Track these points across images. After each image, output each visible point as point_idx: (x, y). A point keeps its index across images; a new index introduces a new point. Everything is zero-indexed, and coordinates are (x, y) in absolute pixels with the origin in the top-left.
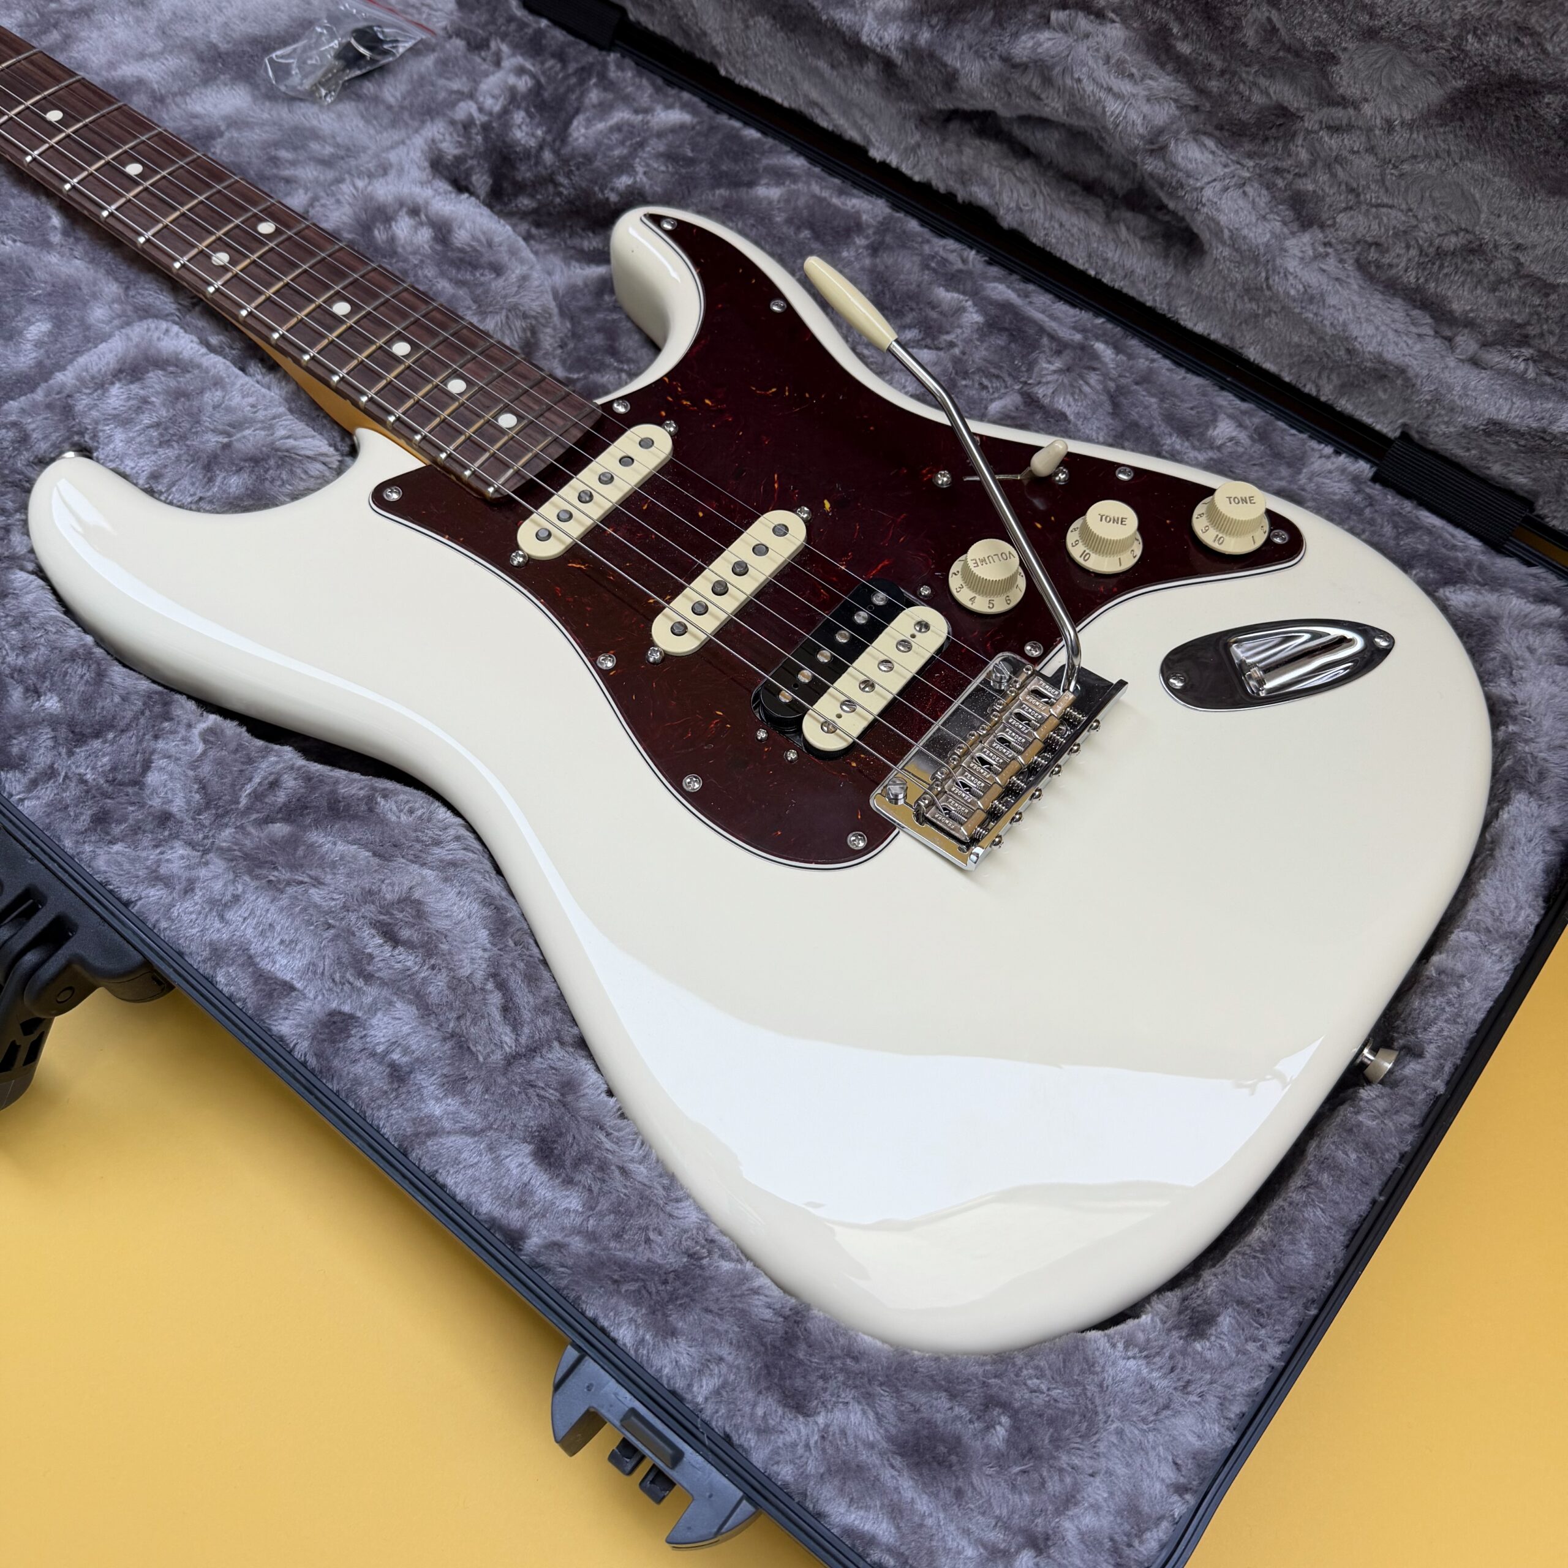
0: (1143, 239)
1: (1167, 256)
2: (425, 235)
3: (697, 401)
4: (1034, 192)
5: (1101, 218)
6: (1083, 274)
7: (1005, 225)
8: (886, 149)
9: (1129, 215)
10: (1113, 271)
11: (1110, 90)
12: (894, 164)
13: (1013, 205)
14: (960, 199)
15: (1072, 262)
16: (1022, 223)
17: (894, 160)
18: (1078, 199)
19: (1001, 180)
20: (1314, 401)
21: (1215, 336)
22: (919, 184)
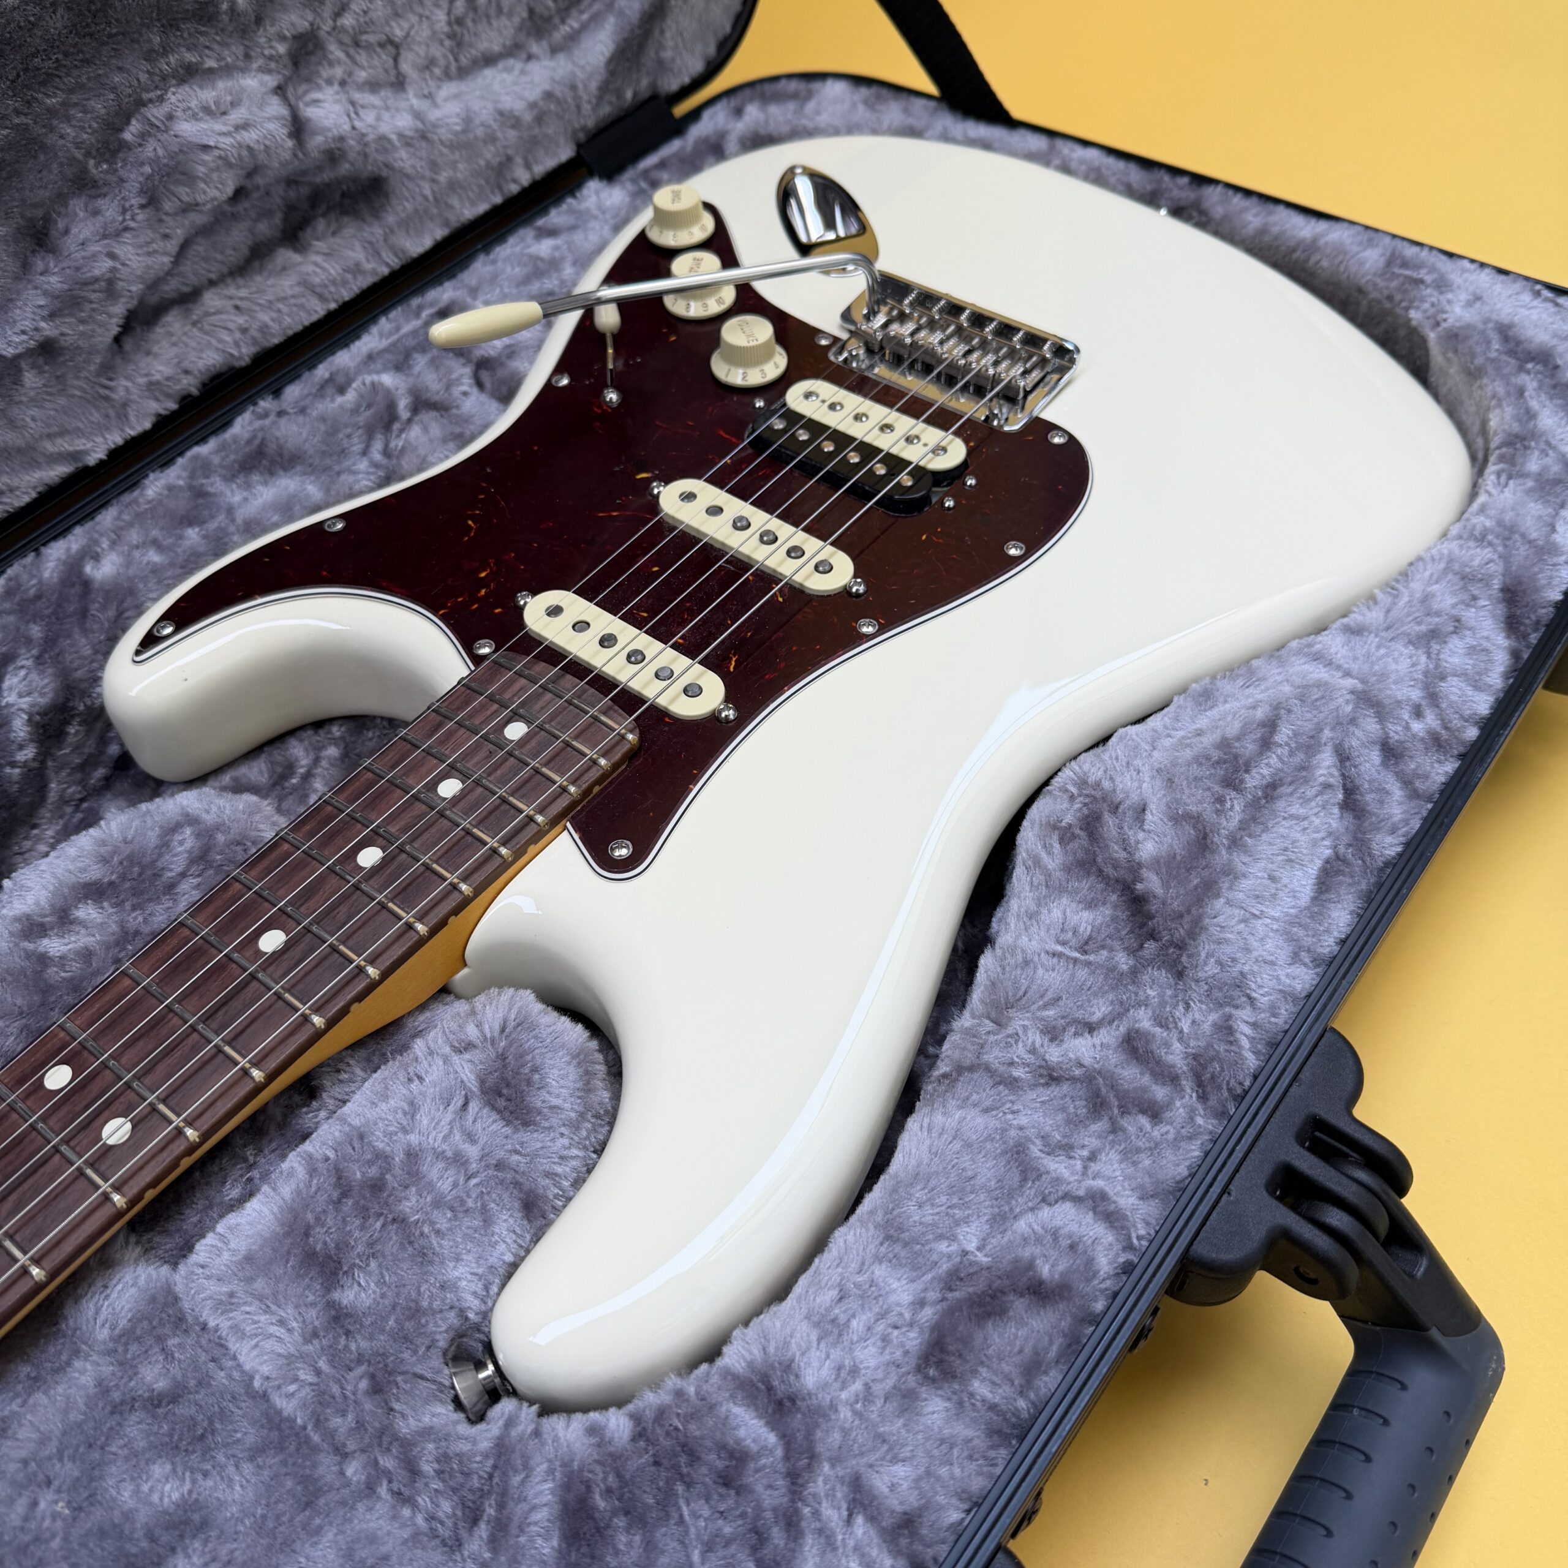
0: (334, 234)
1: (364, 220)
2: (87, 912)
3: (483, 583)
4: (237, 308)
5: (296, 258)
6: (330, 316)
7: (245, 361)
8: (99, 440)
9: (309, 231)
10: (345, 283)
11: (238, 128)
12: (120, 441)
13: (238, 335)
14: (195, 392)
15: (315, 318)
16: (255, 341)
17: (116, 439)
18: (270, 267)
19: (206, 333)
20: (525, 192)
21: (440, 233)
22: (156, 426)
